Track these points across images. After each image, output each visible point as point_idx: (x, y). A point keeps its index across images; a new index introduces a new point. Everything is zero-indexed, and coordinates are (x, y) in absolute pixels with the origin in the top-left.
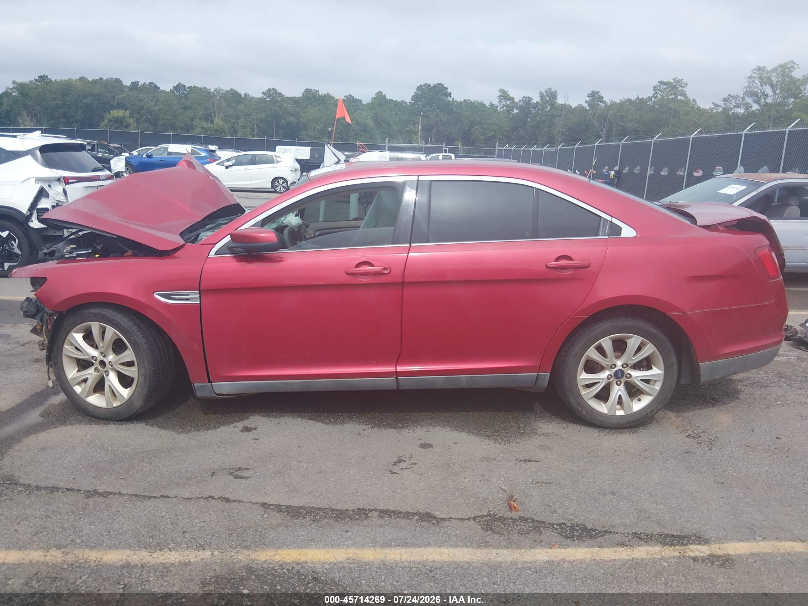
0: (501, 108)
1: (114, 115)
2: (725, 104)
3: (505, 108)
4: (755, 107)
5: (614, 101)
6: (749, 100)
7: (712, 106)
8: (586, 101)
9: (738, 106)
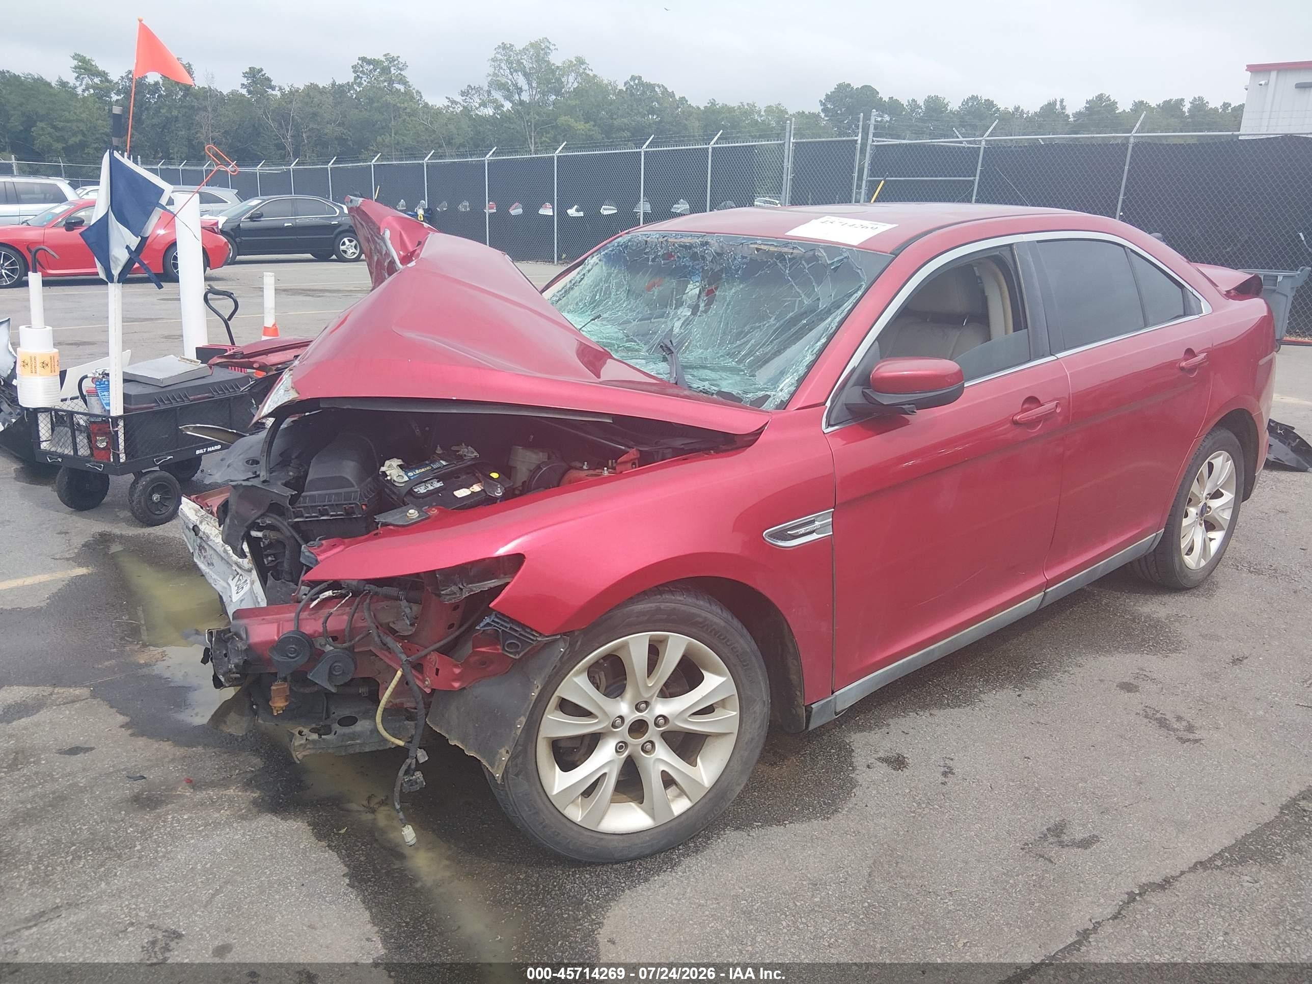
0: (84, 91)
2: (464, 101)
3: (92, 91)
4: (508, 106)
5: (296, 86)
6: (498, 95)
7: (446, 103)
8: (243, 85)
9: (483, 104)
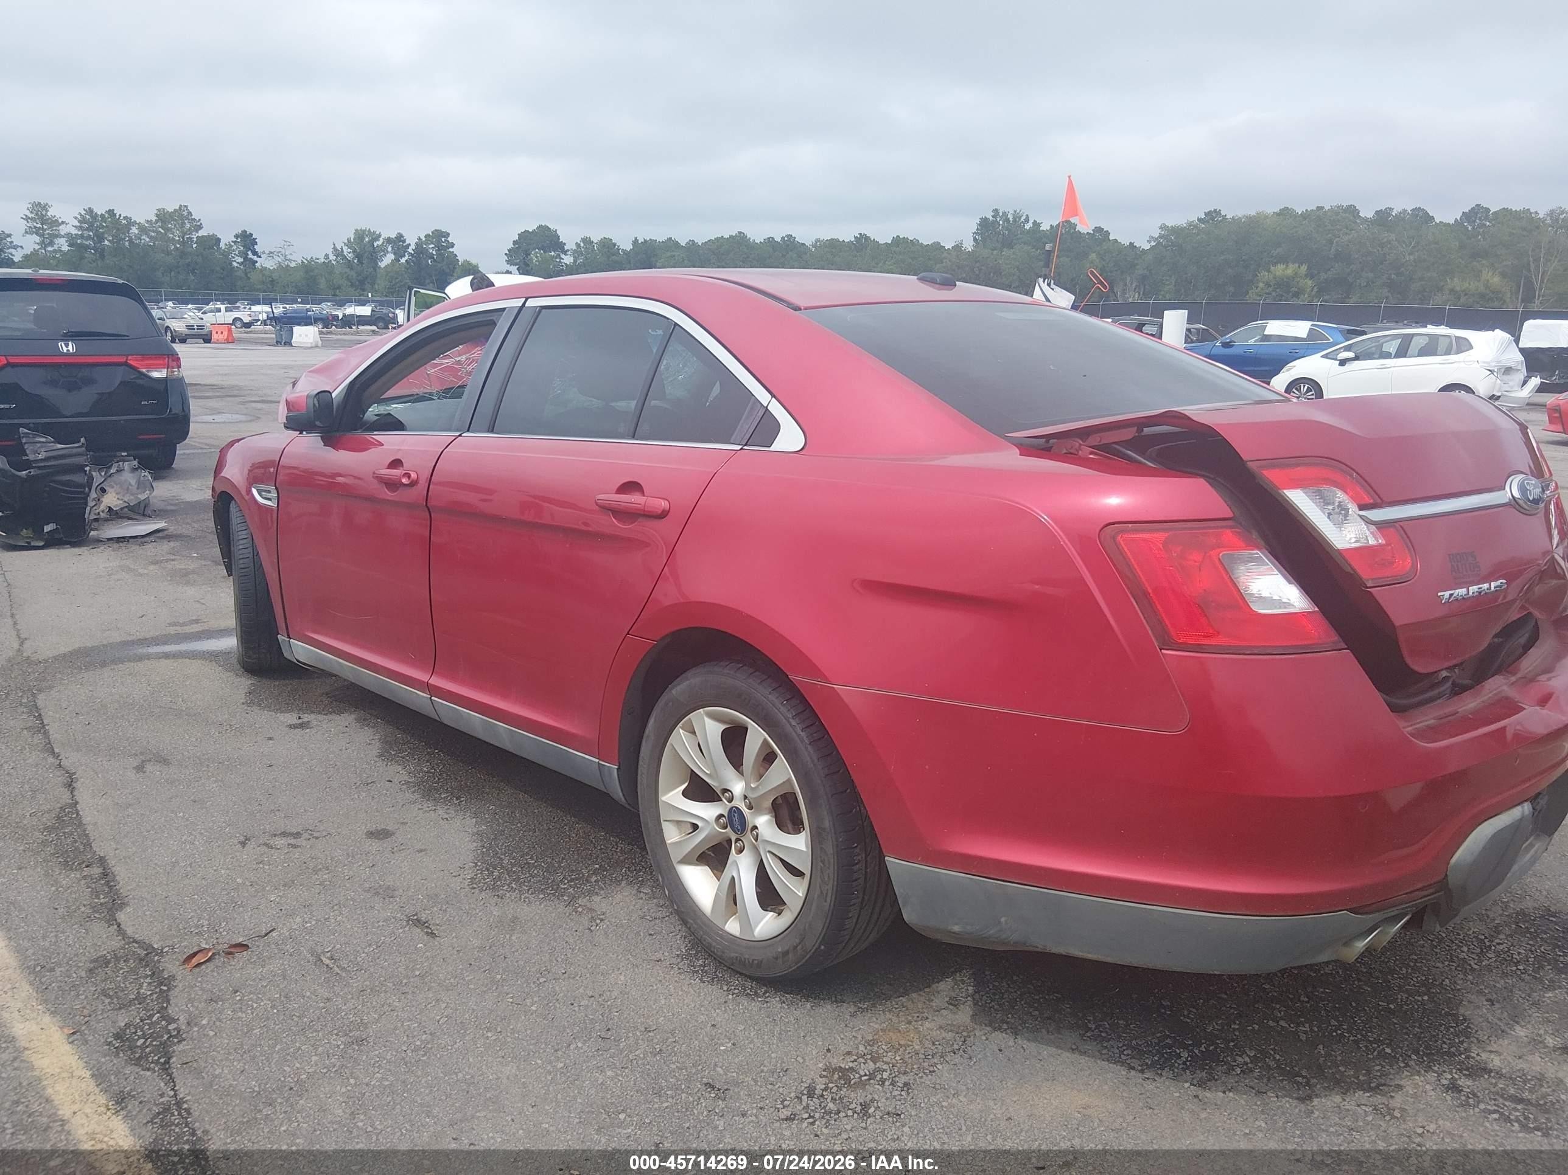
1: (1277, 273)
